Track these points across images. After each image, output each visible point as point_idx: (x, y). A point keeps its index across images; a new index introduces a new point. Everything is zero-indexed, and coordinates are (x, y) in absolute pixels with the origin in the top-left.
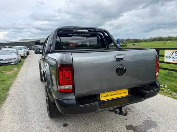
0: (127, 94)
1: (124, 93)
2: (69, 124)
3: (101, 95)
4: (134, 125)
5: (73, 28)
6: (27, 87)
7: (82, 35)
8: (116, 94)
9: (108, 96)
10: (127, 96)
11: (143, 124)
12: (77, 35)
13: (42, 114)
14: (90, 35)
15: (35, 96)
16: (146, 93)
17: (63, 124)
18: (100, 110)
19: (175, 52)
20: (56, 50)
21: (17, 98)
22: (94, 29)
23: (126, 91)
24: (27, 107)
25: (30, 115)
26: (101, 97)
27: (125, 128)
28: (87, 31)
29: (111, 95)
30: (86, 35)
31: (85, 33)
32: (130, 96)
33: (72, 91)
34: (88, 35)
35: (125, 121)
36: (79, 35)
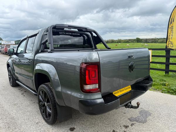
8: (123, 90)
9: (118, 92)
10: (130, 91)
12: (67, 33)
13: (37, 123)
16: (147, 86)
17: (68, 129)
18: (120, 106)
22: (85, 29)
28: (76, 30)
29: (120, 91)
30: (76, 34)
34: (78, 34)
35: (124, 114)
36: (69, 33)
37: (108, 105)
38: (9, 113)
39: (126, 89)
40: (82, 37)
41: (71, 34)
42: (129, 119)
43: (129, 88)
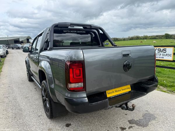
0: (130, 90)
1: (127, 89)
2: (72, 123)
3: (107, 92)
4: (135, 119)
5: (70, 24)
6: (15, 88)
7: (77, 32)
8: (120, 90)
9: (114, 92)
10: (129, 91)
11: (143, 118)
12: (72, 31)
13: (39, 116)
14: (85, 32)
15: (26, 98)
16: (148, 88)
17: (65, 124)
18: (110, 107)
19: (157, 50)
20: (54, 48)
21: (6, 100)
22: (90, 26)
23: (129, 86)
24: (21, 110)
25: (26, 118)
26: (107, 94)
27: (128, 123)
28: (82, 28)
29: (116, 91)
30: (81, 32)
31: (79, 30)
32: (132, 91)
33: (84, 89)
34: (83, 32)
35: (125, 116)
36: (74, 31)
37: (92, 104)
38: (19, 105)
39: (124, 89)
40: (89, 35)
41: (76, 32)
42: (129, 121)
43: (129, 88)
